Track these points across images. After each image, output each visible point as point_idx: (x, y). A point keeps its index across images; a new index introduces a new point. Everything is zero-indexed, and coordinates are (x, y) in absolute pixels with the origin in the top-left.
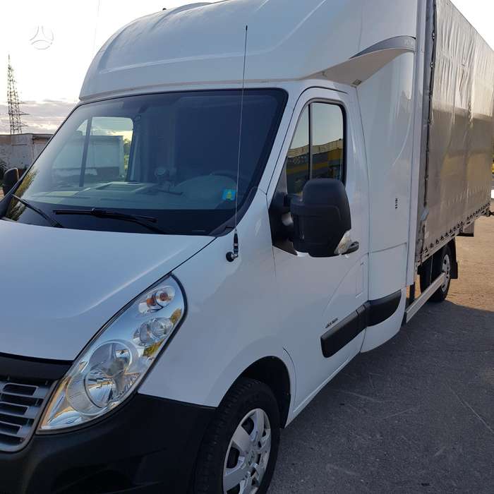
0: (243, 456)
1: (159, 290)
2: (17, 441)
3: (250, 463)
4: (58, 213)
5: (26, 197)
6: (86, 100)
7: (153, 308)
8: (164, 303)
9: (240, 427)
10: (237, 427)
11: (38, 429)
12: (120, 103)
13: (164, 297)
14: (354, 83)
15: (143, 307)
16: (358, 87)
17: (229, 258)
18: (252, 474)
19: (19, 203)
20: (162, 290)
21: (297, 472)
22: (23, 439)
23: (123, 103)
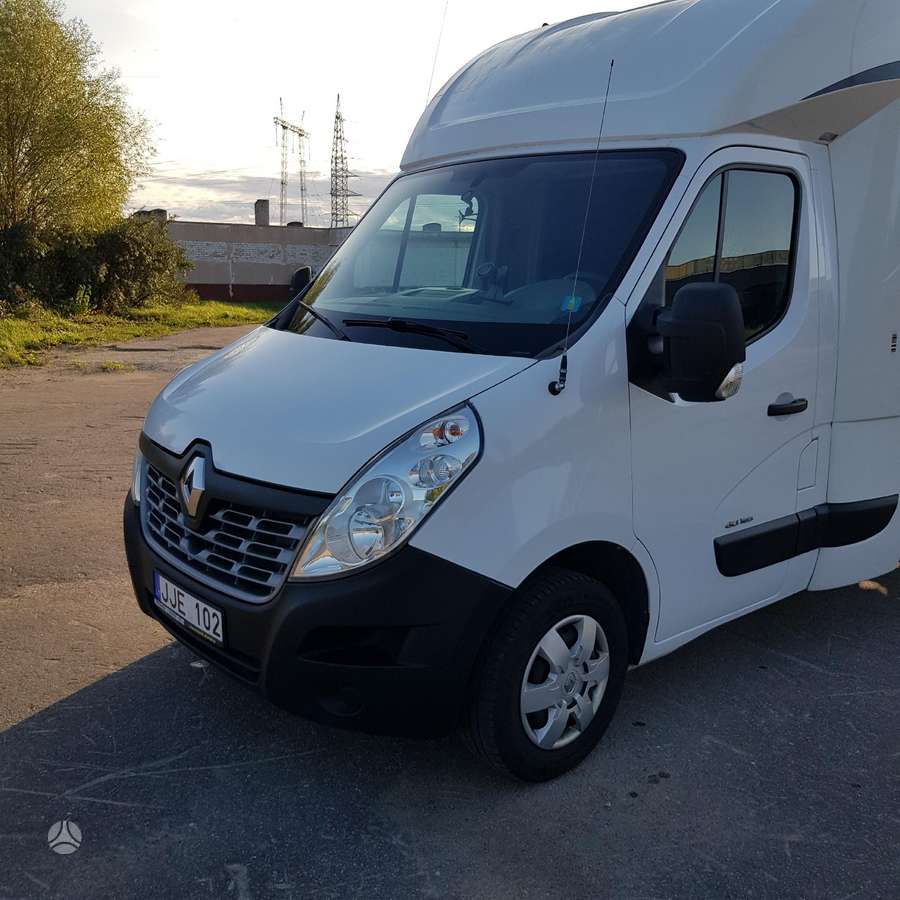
0: (556, 673)
1: (451, 420)
2: (266, 590)
3: (567, 689)
4: (349, 323)
5: (317, 305)
6: (409, 168)
7: (440, 441)
8: (454, 439)
9: (553, 630)
10: (549, 629)
11: (291, 576)
12: (448, 173)
13: (455, 431)
14: (821, 139)
15: (428, 439)
16: (831, 145)
17: (554, 390)
18: (569, 707)
19: (308, 313)
20: (453, 420)
21: (653, 736)
22: (274, 589)
23: (452, 173)
